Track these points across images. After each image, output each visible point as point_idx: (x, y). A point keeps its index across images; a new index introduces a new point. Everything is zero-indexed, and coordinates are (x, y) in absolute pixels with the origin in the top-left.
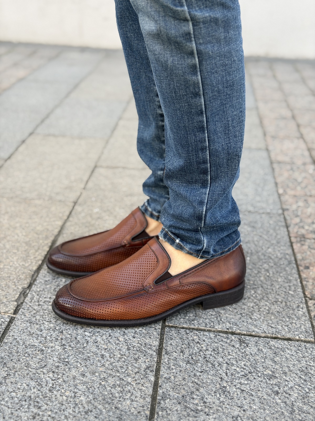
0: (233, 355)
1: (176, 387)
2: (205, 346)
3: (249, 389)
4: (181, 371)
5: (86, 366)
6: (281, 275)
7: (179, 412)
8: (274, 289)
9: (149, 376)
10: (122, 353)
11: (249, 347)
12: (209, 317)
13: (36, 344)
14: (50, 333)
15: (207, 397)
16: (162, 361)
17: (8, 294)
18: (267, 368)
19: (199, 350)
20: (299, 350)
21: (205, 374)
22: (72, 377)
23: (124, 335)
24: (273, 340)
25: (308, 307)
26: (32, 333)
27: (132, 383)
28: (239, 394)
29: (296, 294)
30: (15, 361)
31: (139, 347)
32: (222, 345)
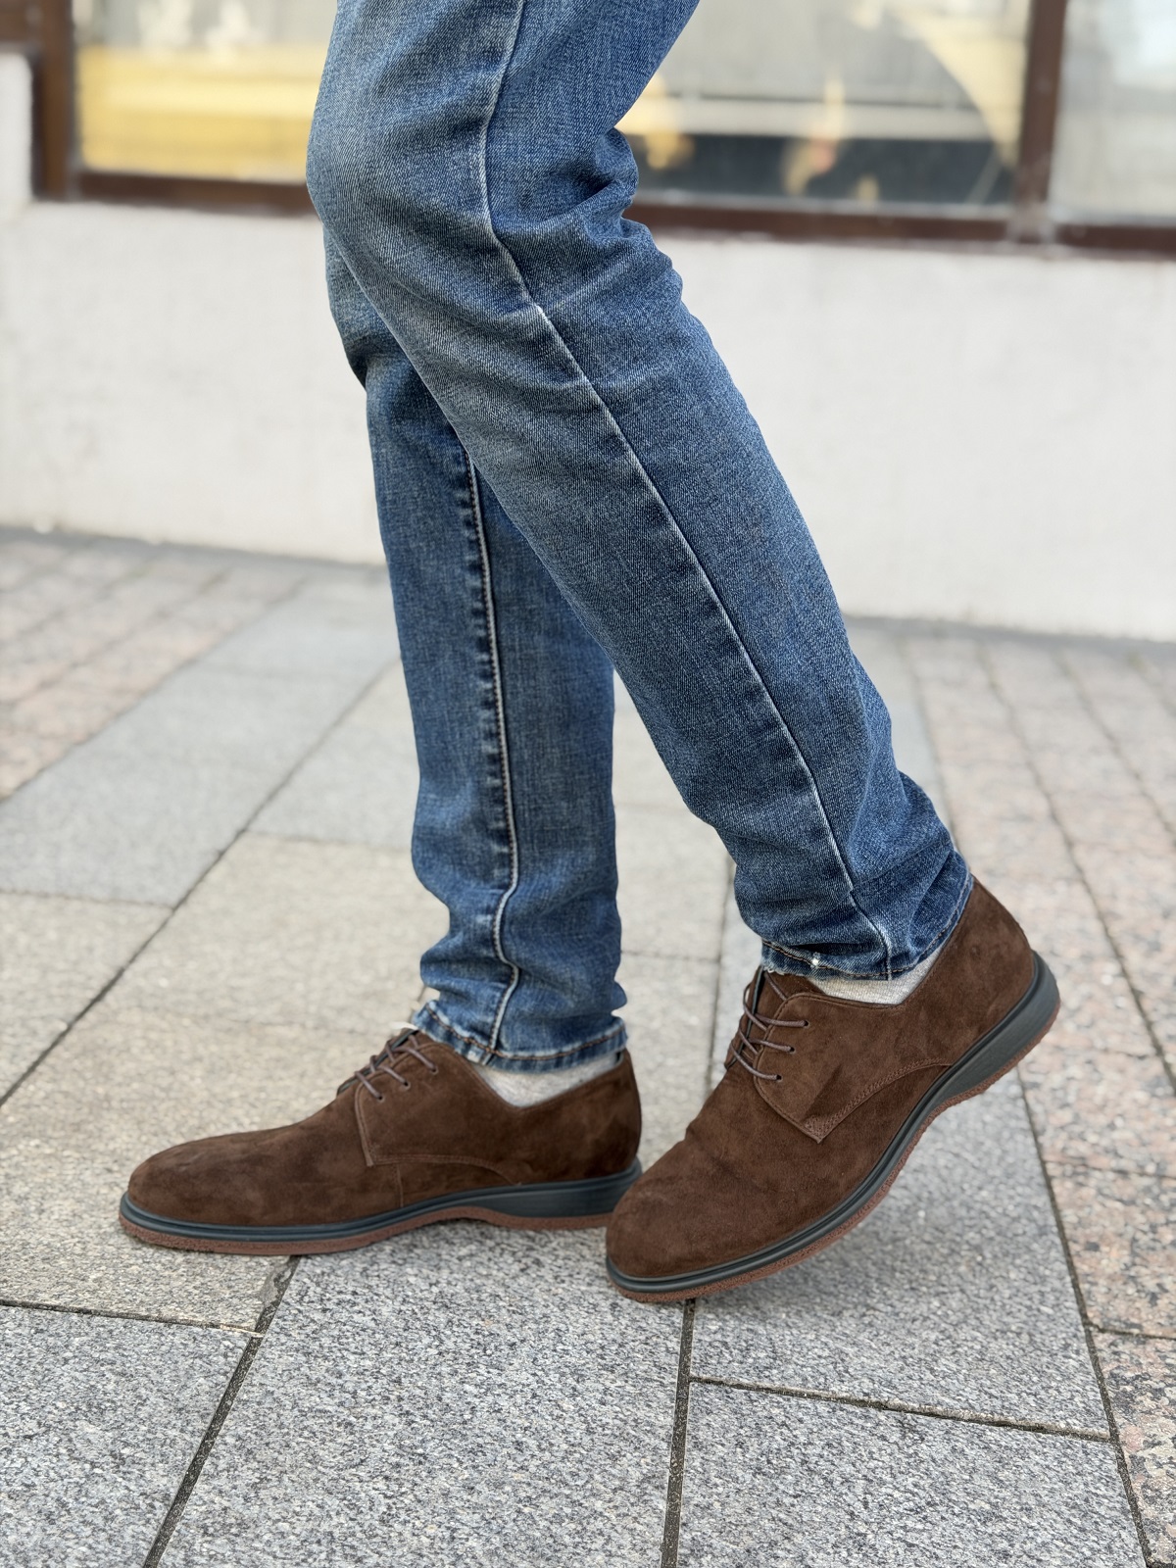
0: (883, 1459)
1: (728, 1529)
2: (803, 1434)
3: (927, 1541)
4: (738, 1491)
5: (474, 1467)
6: (1018, 1262)
8: (997, 1297)
9: (653, 1498)
10: (572, 1440)
11: (928, 1441)
12: (812, 1362)
13: (329, 1408)
14: (367, 1382)
16: (685, 1464)
17: (233, 1278)
18: (976, 1495)
19: (786, 1443)
20: (1065, 1455)
21: (806, 1503)
22: (439, 1492)
23: (573, 1396)
24: (995, 1428)
25: (1093, 1350)
26: (314, 1380)
27: (606, 1514)
28: (901, 1552)
29: (1059, 1314)
30: (278, 1448)
31: (619, 1428)
32: (852, 1434)
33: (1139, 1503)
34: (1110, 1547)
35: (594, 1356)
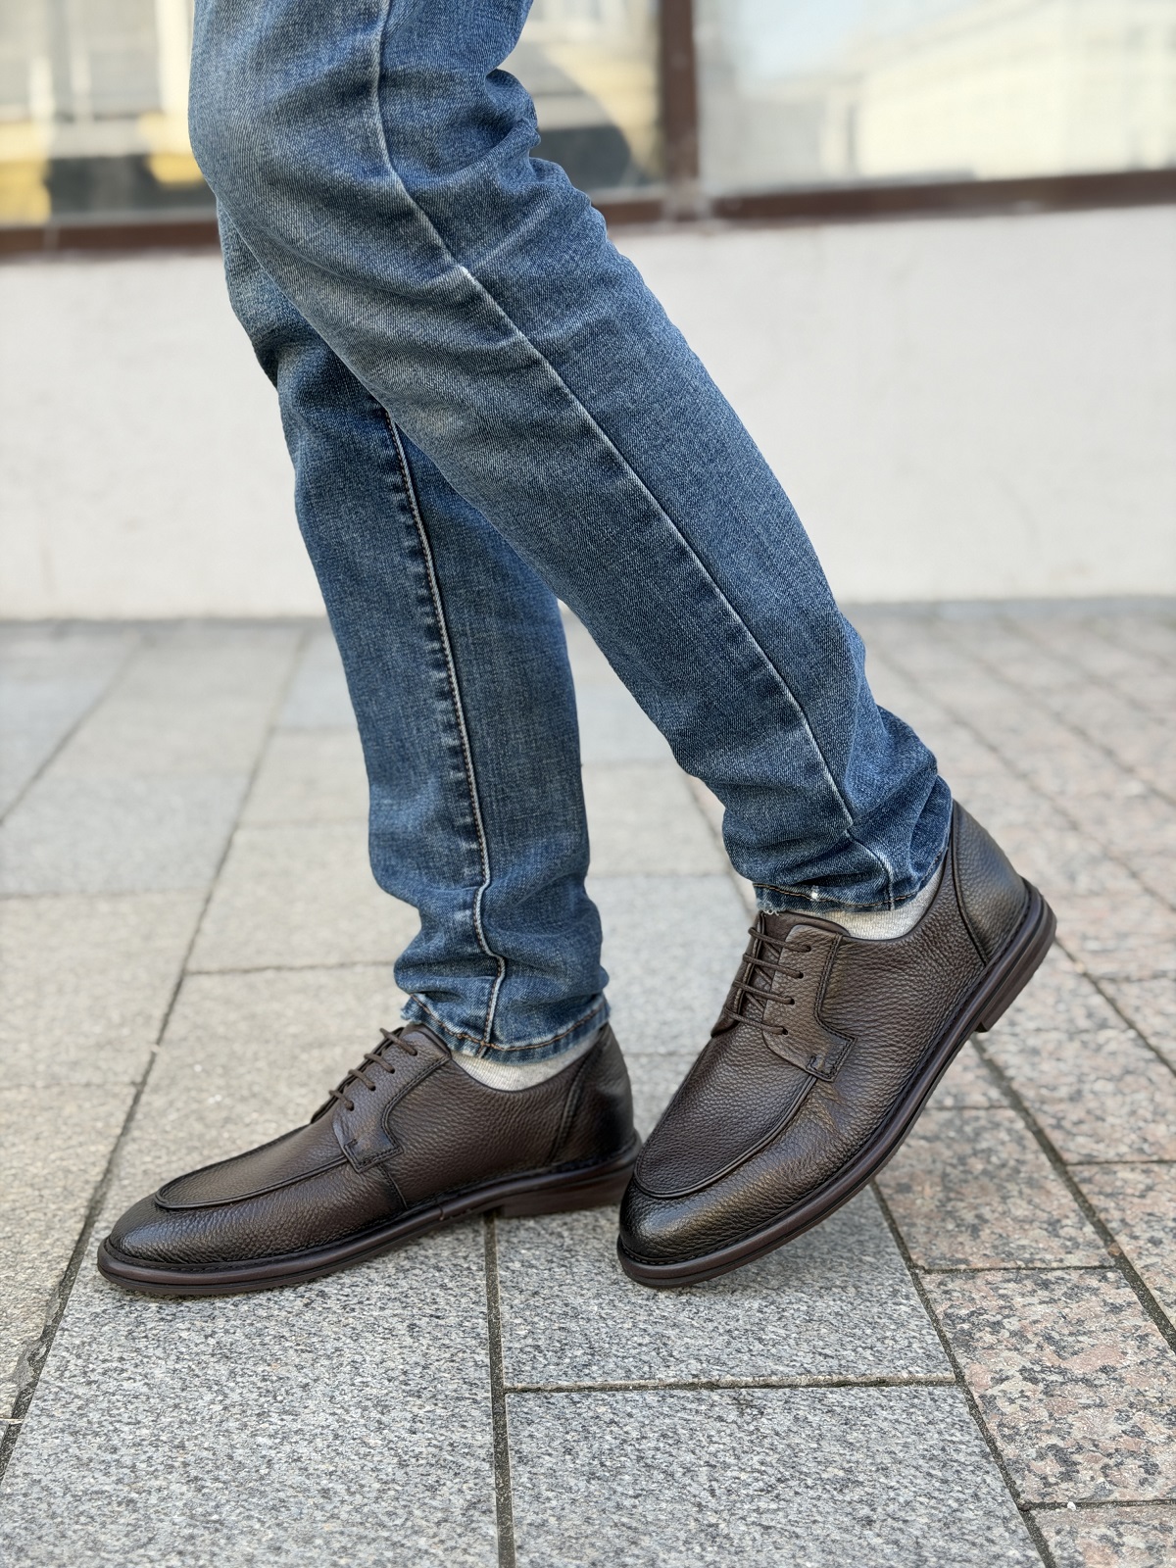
0: (724, 1440)
1: (568, 1544)
2: (635, 1429)
3: (783, 1521)
4: (574, 1501)
8: (816, 1254)
9: (481, 1524)
10: (384, 1477)
11: (768, 1414)
12: (633, 1352)
13: (106, 1488)
14: (145, 1452)
15: (666, 1557)
16: (512, 1482)
18: (828, 1463)
19: (618, 1442)
20: (913, 1406)
21: (649, 1501)
22: (242, 1559)
23: (379, 1430)
24: (835, 1389)
25: (922, 1293)
26: (85, 1460)
27: (433, 1551)
28: (758, 1536)
29: (882, 1261)
30: (51, 1539)
31: (434, 1456)
32: (687, 1420)
33: (998, 1444)
34: (976, 1495)
35: (396, 1383)
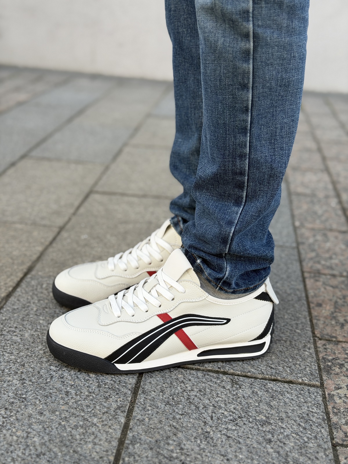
0: (223, 396)
1: (149, 431)
2: (190, 386)
3: (236, 435)
4: (158, 412)
5: (45, 403)
6: (289, 311)
7: (149, 459)
9: (119, 417)
10: (90, 390)
14: (10, 365)
15: (185, 443)
16: (137, 401)
19: (182, 390)
20: (300, 394)
21: (186, 418)
22: (27, 415)
24: (271, 382)
25: (316, 347)
27: (98, 425)
28: (224, 440)
29: (303, 333)
31: (112, 385)
32: (211, 386)
33: (331, 415)
34: (316, 437)
